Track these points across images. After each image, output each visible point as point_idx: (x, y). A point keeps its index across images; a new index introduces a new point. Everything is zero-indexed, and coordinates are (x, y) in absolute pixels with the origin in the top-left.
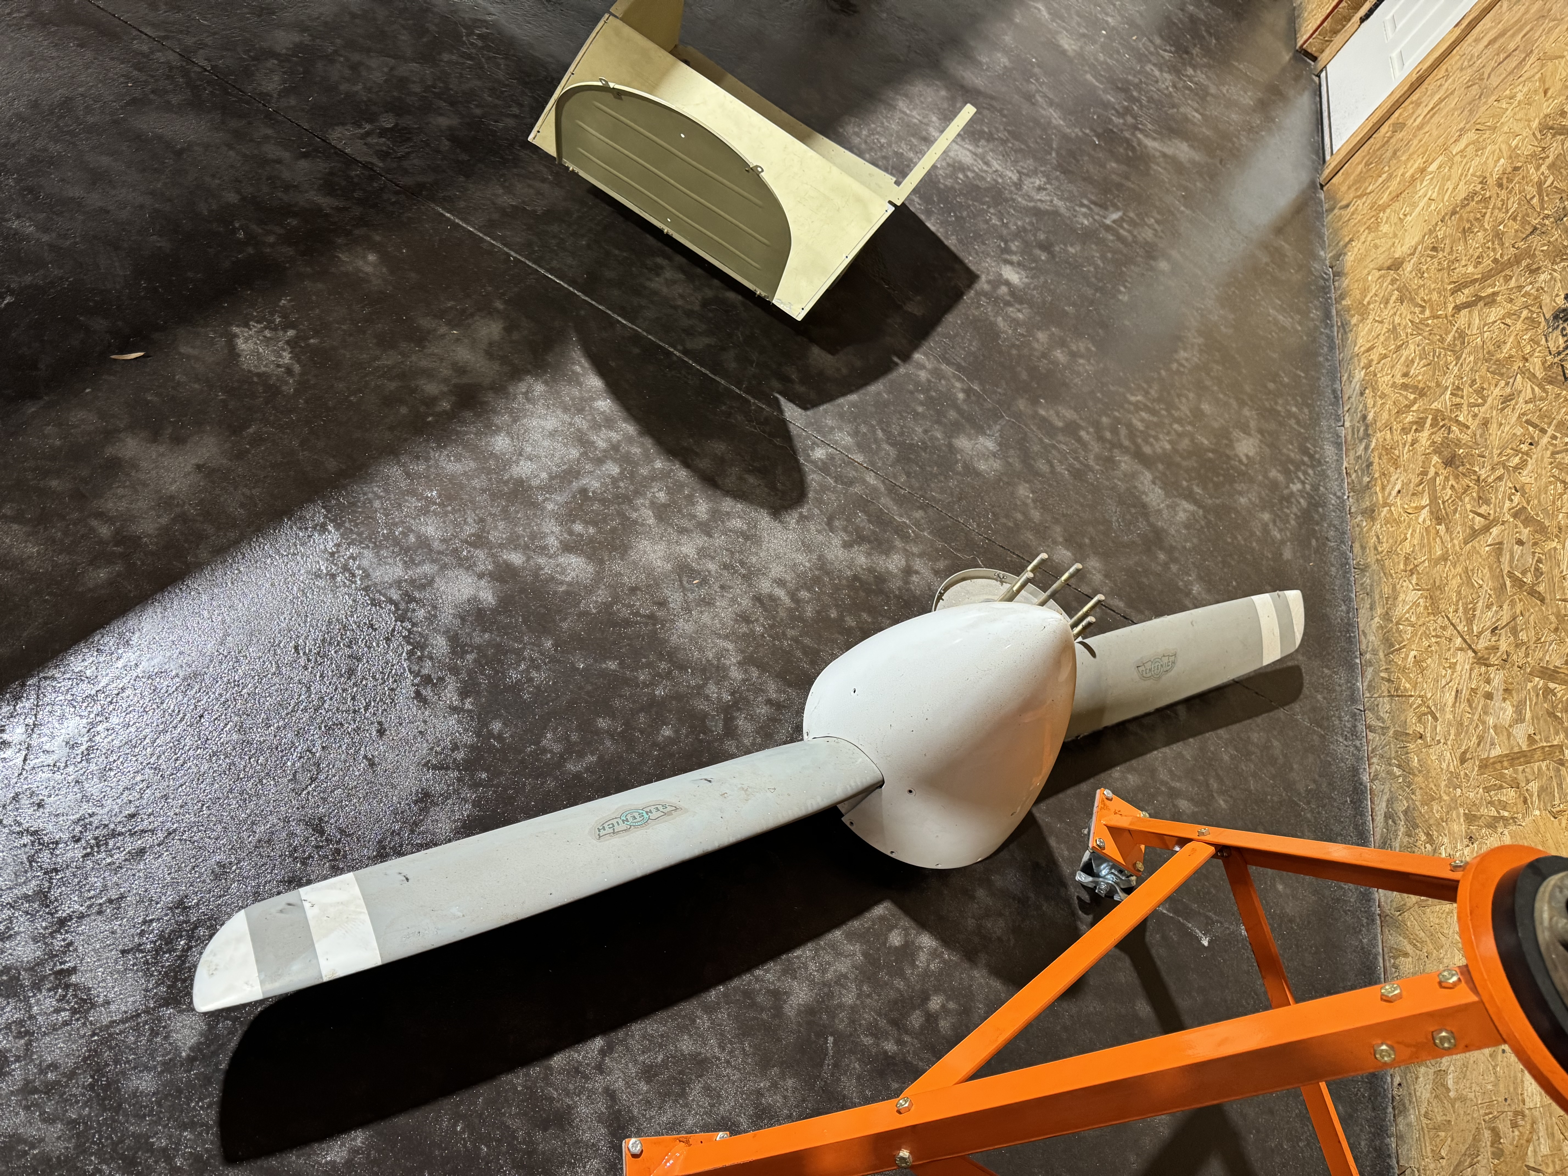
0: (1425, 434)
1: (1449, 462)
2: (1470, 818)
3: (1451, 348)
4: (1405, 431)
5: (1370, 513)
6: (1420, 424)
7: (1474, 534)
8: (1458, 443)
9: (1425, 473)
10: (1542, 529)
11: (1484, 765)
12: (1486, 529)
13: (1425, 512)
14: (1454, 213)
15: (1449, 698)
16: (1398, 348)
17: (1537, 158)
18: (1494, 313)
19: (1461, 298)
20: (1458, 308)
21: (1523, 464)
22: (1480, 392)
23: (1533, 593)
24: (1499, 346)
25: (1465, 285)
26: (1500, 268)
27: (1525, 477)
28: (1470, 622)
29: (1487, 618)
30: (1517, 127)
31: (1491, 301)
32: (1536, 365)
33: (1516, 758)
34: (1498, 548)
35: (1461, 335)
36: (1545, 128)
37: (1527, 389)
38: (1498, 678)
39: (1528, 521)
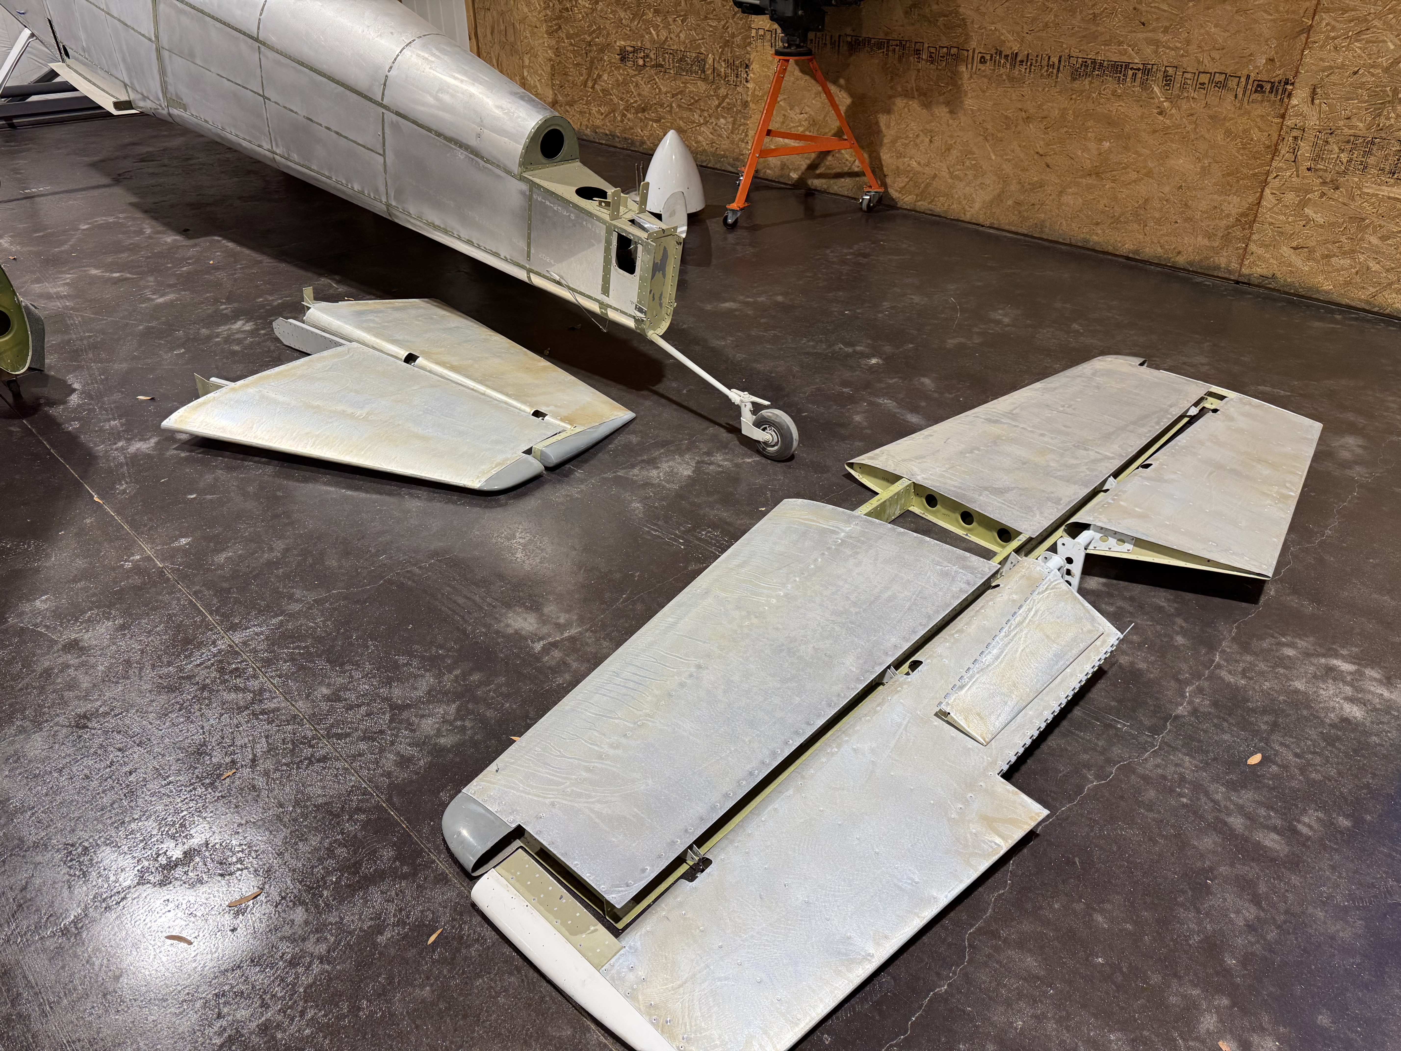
0: (629, 116)
1: (644, 110)
2: (743, 141)
3: (605, 95)
4: (622, 121)
5: (643, 143)
6: (624, 115)
7: (670, 112)
8: (640, 105)
9: (641, 120)
10: (681, 93)
11: (732, 132)
12: (671, 107)
13: (655, 125)
14: (553, 75)
15: (711, 136)
16: (590, 114)
17: (560, 40)
18: (605, 77)
19: (590, 84)
20: (593, 87)
21: (660, 89)
22: (628, 92)
23: (696, 101)
24: (617, 80)
25: (586, 81)
26: (590, 70)
27: (664, 89)
28: (694, 122)
29: (696, 116)
30: (541, 41)
31: (599, 76)
32: (632, 72)
33: (734, 123)
34: (679, 106)
35: (603, 90)
36: (550, 33)
37: (639, 78)
38: (713, 120)
39: (677, 94)
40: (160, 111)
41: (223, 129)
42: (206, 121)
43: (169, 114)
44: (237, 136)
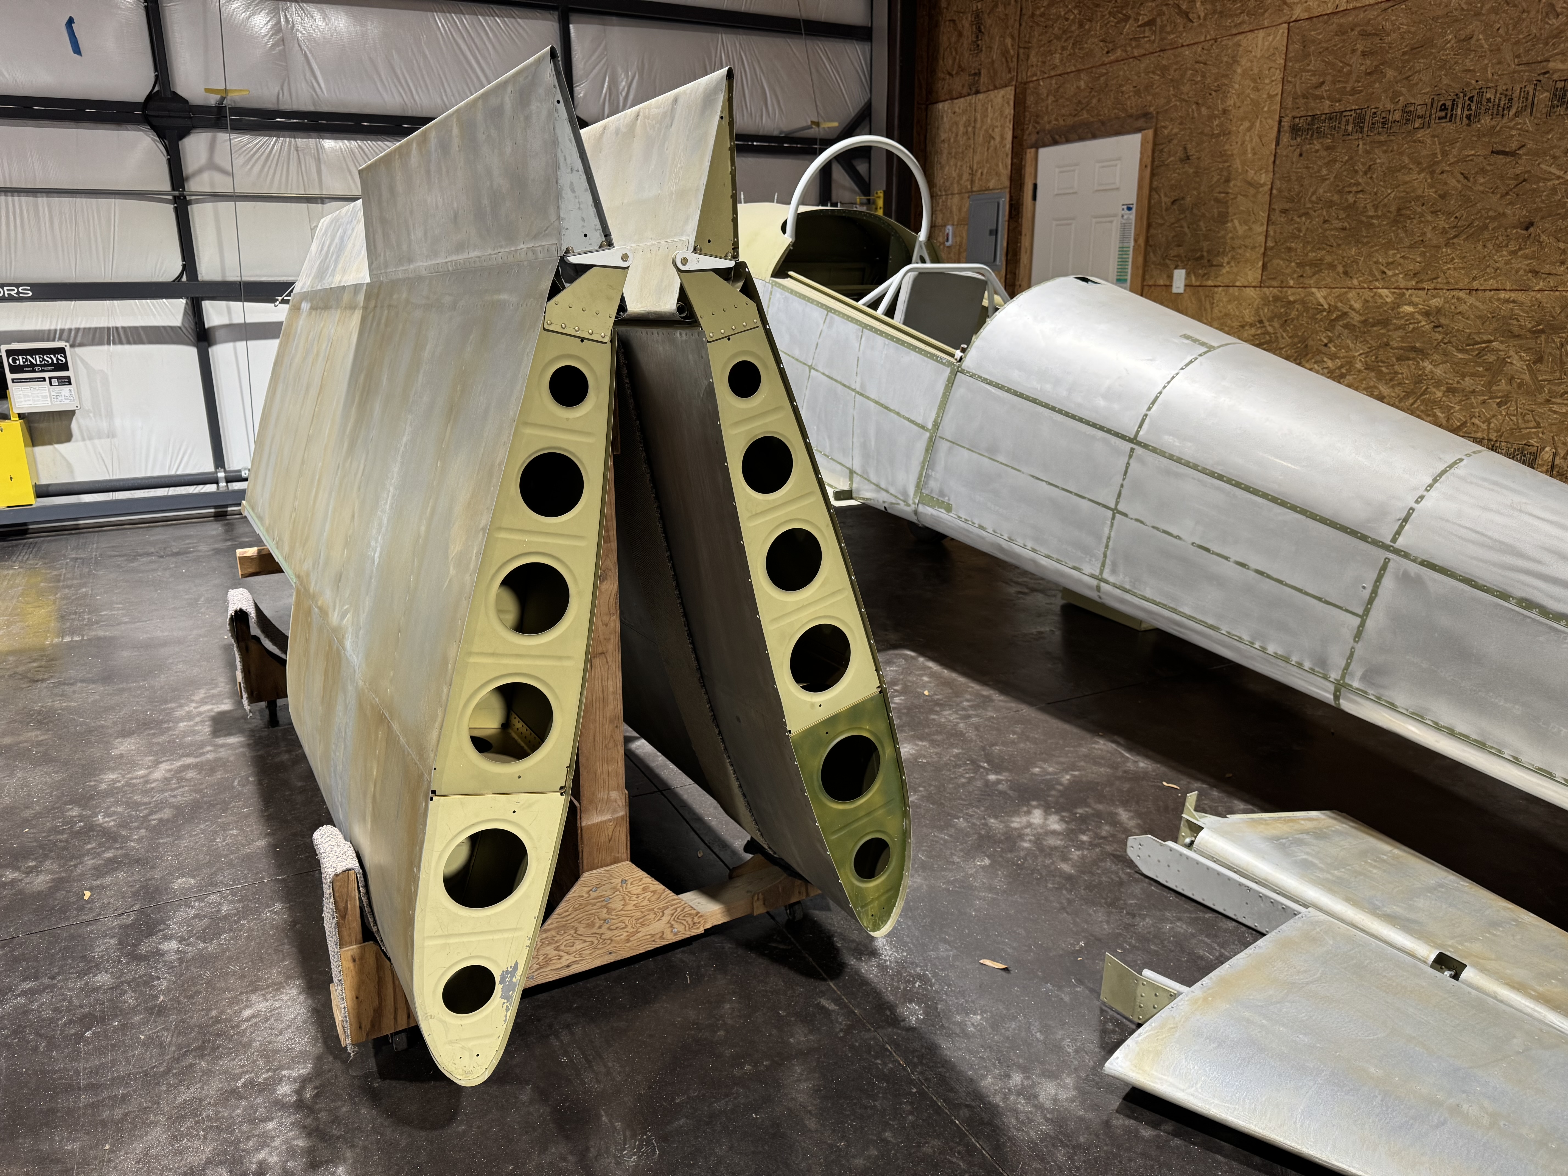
40: (902, 506)
41: (1011, 540)
42: (981, 527)
43: (916, 513)
44: (1034, 550)
